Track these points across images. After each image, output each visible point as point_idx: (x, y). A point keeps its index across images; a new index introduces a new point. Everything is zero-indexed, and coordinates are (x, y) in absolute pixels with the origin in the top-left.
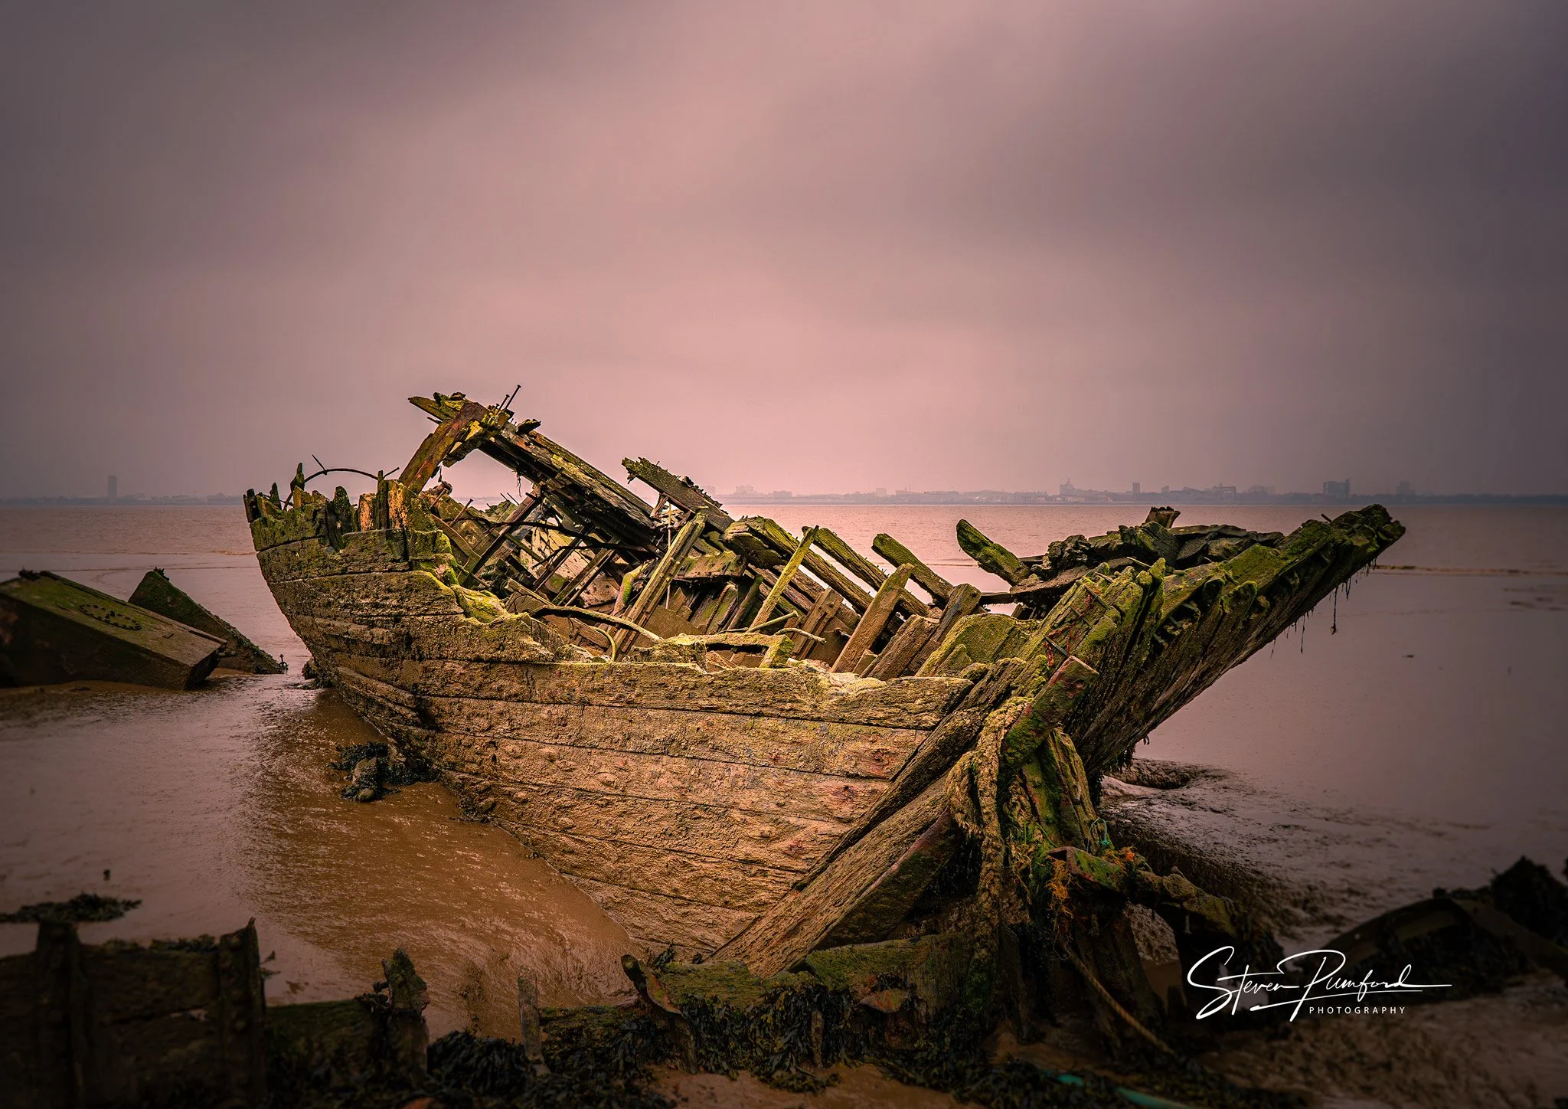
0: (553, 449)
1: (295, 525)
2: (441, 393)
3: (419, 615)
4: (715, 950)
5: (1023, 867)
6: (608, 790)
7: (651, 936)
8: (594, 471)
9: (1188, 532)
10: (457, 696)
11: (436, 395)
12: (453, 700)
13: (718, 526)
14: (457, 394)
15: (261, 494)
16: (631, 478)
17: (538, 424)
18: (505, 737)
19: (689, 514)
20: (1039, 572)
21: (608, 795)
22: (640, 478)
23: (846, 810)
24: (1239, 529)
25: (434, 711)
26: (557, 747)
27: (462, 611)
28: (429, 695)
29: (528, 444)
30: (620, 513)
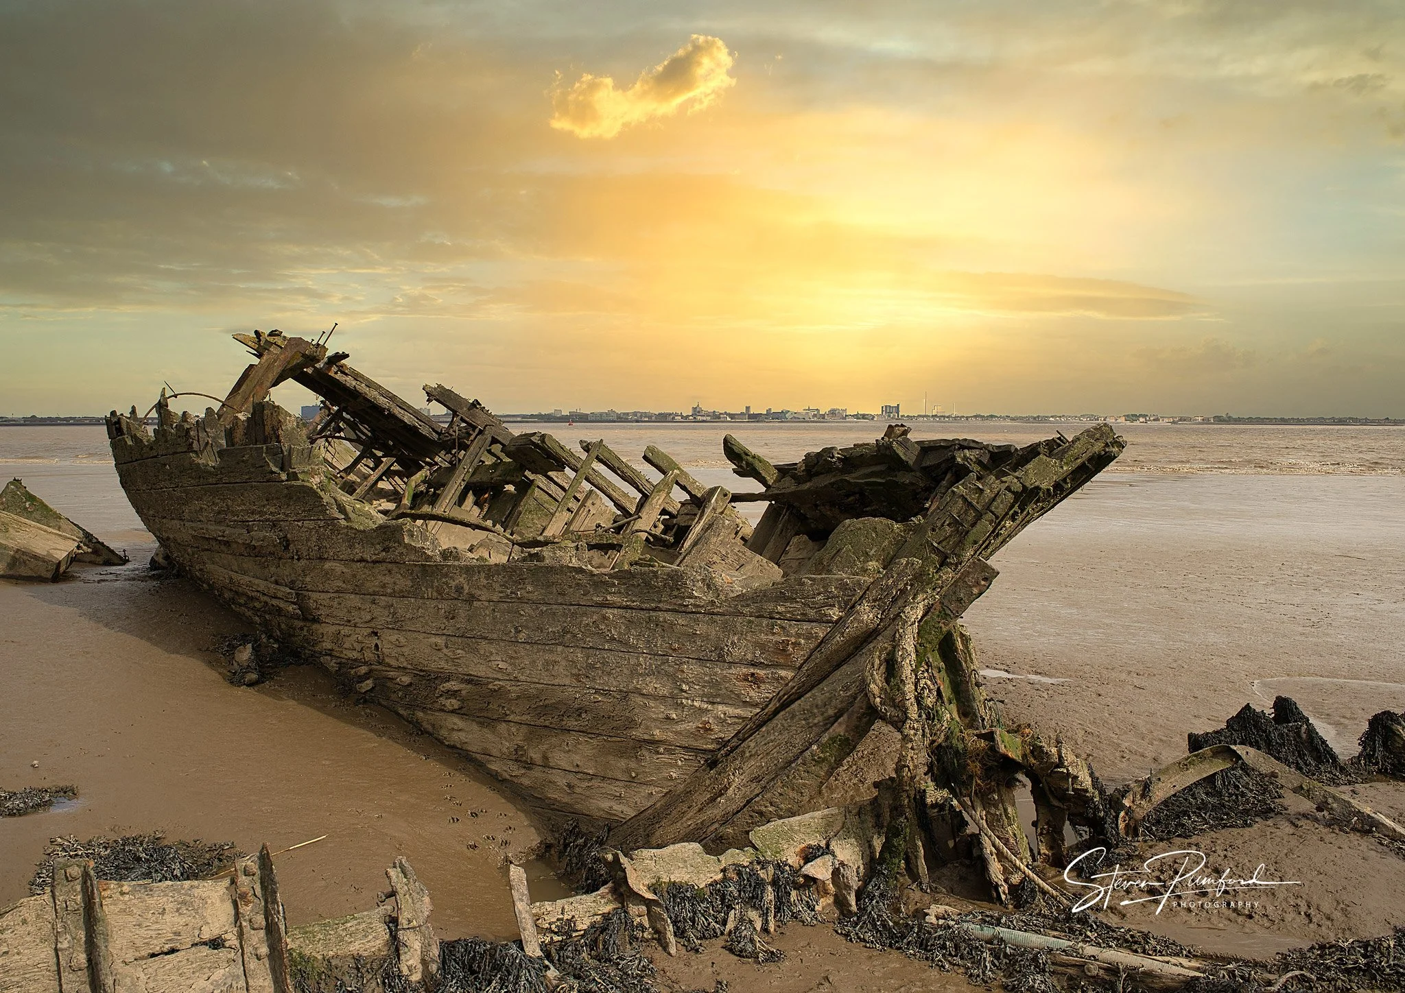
0: (357, 376)
1: (166, 441)
2: (261, 330)
3: (298, 521)
4: (624, 821)
5: (936, 744)
6: (499, 676)
7: (552, 807)
8: (391, 395)
9: (932, 444)
10: (337, 592)
11: (256, 332)
12: (332, 595)
13: (501, 440)
14: (276, 331)
15: (122, 415)
16: (429, 400)
17: (345, 356)
18: (388, 628)
19: (477, 430)
20: (794, 477)
21: (499, 680)
22: (437, 400)
23: (753, 694)
24: (977, 442)
25: (312, 605)
26: (444, 637)
27: (343, 517)
28: (308, 590)
29: (336, 373)
30: (413, 430)
